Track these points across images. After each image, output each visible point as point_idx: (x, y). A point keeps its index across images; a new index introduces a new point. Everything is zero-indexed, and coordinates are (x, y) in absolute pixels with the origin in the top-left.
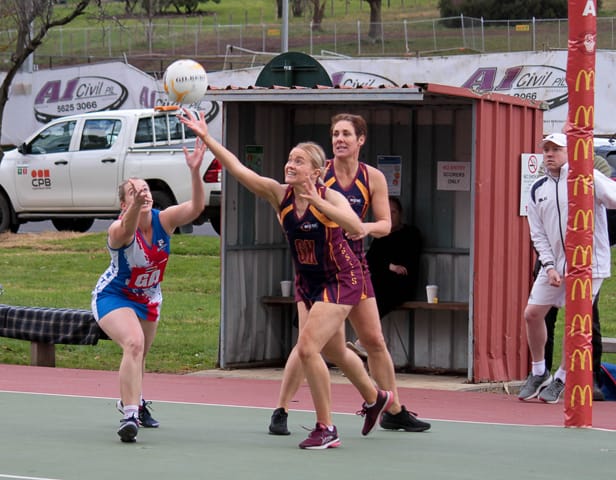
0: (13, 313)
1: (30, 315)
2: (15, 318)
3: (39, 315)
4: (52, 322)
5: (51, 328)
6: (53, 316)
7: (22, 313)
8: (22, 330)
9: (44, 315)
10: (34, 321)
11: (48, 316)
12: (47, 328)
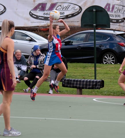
0: (71, 80)
1: (77, 81)
2: (72, 82)
3: (80, 81)
4: (85, 83)
5: (85, 85)
6: (85, 81)
7: (74, 81)
8: (75, 85)
9: (82, 81)
10: (78, 83)
11: (83, 81)
12: (83, 85)
